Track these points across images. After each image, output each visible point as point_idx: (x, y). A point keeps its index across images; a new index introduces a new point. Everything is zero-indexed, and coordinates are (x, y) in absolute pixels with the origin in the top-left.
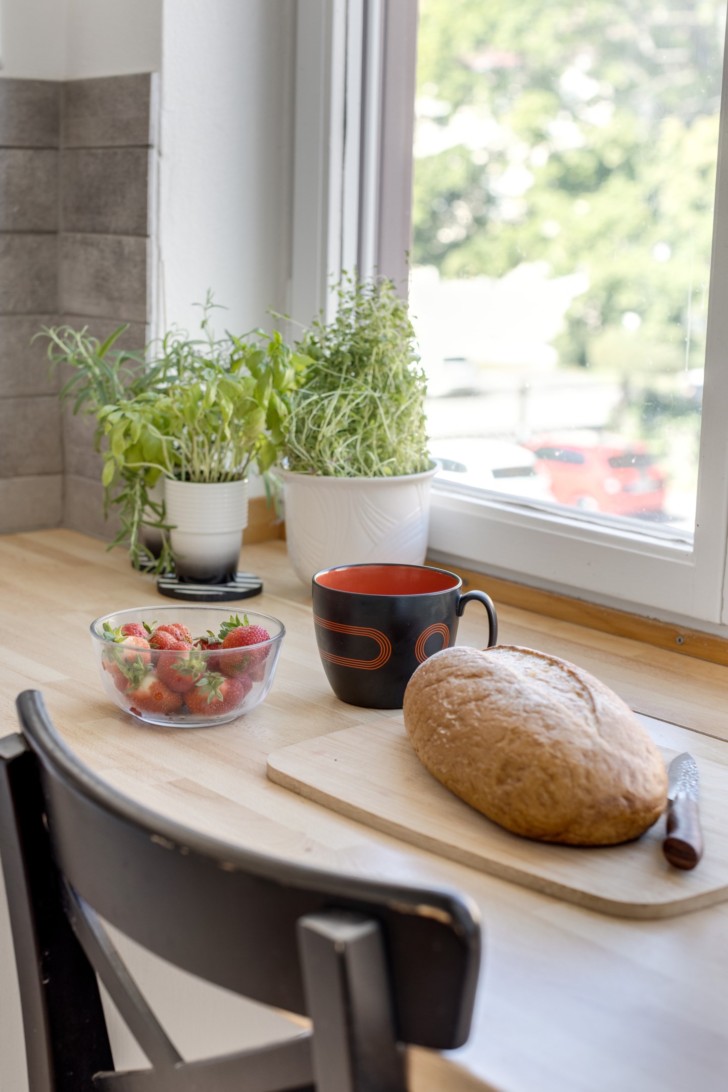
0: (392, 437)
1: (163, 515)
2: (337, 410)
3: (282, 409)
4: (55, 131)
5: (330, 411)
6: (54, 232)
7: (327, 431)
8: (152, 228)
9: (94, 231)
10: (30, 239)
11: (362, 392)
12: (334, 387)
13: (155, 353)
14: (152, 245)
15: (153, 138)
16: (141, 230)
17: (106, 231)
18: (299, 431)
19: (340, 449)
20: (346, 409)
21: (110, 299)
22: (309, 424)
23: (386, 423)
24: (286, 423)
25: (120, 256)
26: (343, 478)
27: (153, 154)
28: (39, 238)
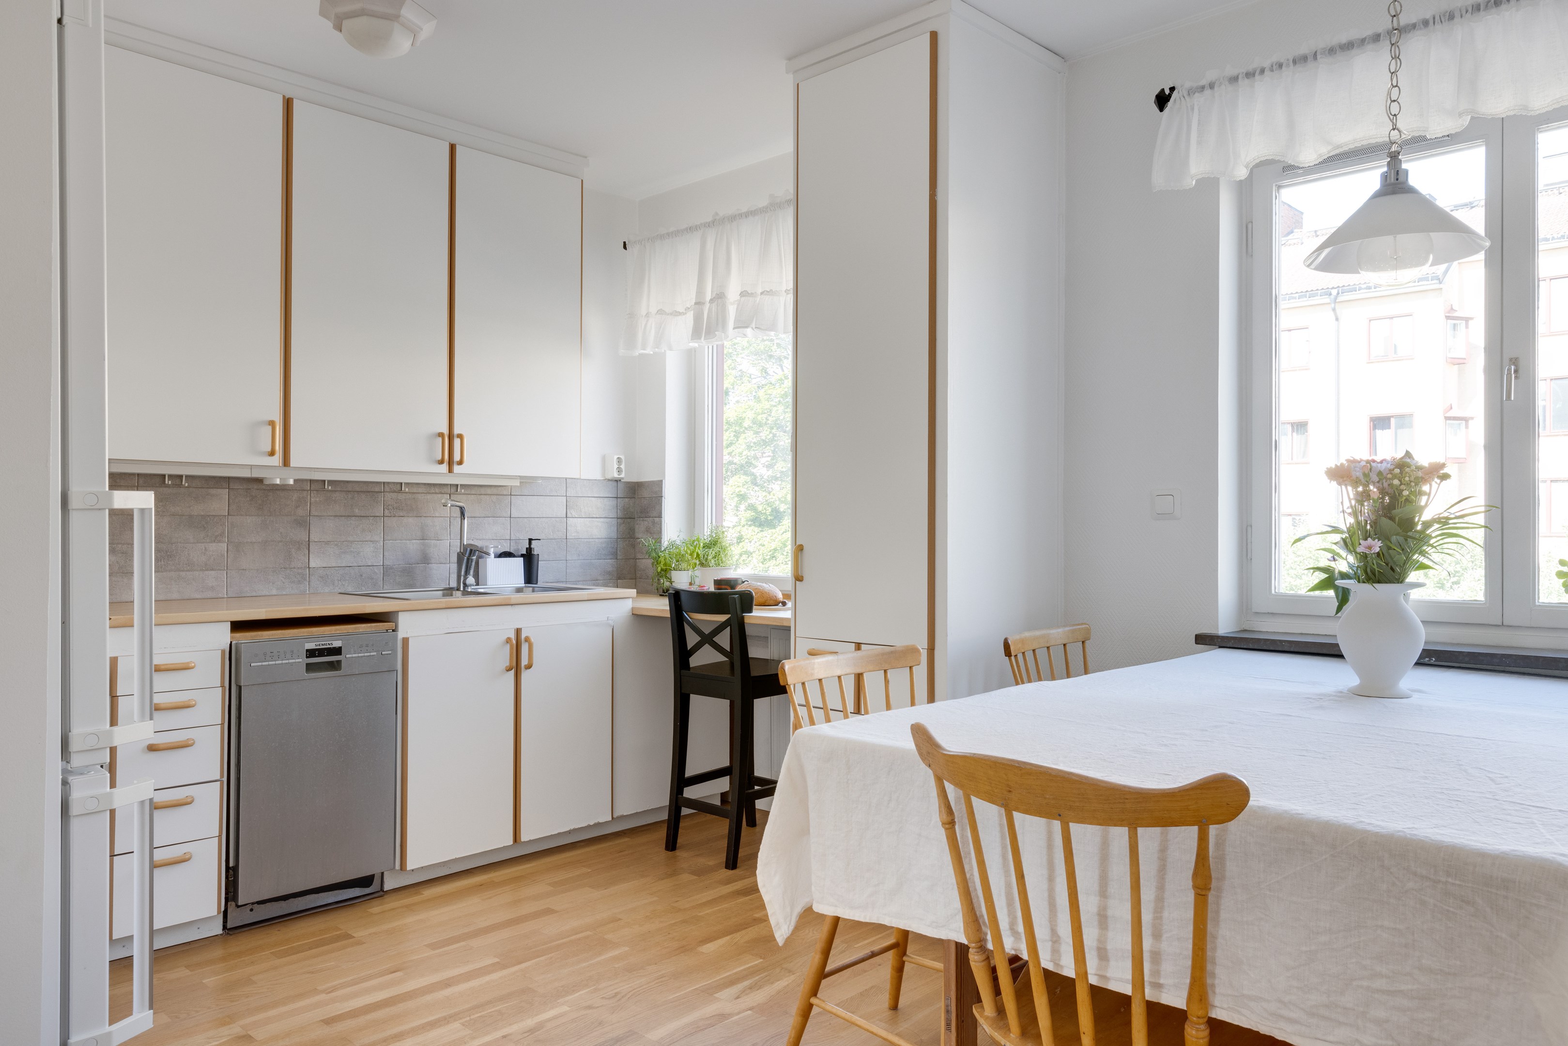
0: (724, 559)
1: (671, 580)
2: (712, 553)
3: (700, 553)
4: (635, 494)
5: (710, 553)
6: (634, 518)
7: (710, 558)
8: (663, 516)
9: (646, 517)
10: (629, 520)
11: (717, 549)
12: (710, 548)
13: (665, 543)
14: (663, 519)
15: (663, 495)
16: (660, 516)
17: (650, 517)
18: (703, 558)
19: (713, 561)
20: (714, 553)
21: (651, 533)
22: (706, 556)
23: (723, 555)
24: (701, 555)
25: (654, 523)
26: (713, 568)
27: (663, 498)
28: (631, 520)
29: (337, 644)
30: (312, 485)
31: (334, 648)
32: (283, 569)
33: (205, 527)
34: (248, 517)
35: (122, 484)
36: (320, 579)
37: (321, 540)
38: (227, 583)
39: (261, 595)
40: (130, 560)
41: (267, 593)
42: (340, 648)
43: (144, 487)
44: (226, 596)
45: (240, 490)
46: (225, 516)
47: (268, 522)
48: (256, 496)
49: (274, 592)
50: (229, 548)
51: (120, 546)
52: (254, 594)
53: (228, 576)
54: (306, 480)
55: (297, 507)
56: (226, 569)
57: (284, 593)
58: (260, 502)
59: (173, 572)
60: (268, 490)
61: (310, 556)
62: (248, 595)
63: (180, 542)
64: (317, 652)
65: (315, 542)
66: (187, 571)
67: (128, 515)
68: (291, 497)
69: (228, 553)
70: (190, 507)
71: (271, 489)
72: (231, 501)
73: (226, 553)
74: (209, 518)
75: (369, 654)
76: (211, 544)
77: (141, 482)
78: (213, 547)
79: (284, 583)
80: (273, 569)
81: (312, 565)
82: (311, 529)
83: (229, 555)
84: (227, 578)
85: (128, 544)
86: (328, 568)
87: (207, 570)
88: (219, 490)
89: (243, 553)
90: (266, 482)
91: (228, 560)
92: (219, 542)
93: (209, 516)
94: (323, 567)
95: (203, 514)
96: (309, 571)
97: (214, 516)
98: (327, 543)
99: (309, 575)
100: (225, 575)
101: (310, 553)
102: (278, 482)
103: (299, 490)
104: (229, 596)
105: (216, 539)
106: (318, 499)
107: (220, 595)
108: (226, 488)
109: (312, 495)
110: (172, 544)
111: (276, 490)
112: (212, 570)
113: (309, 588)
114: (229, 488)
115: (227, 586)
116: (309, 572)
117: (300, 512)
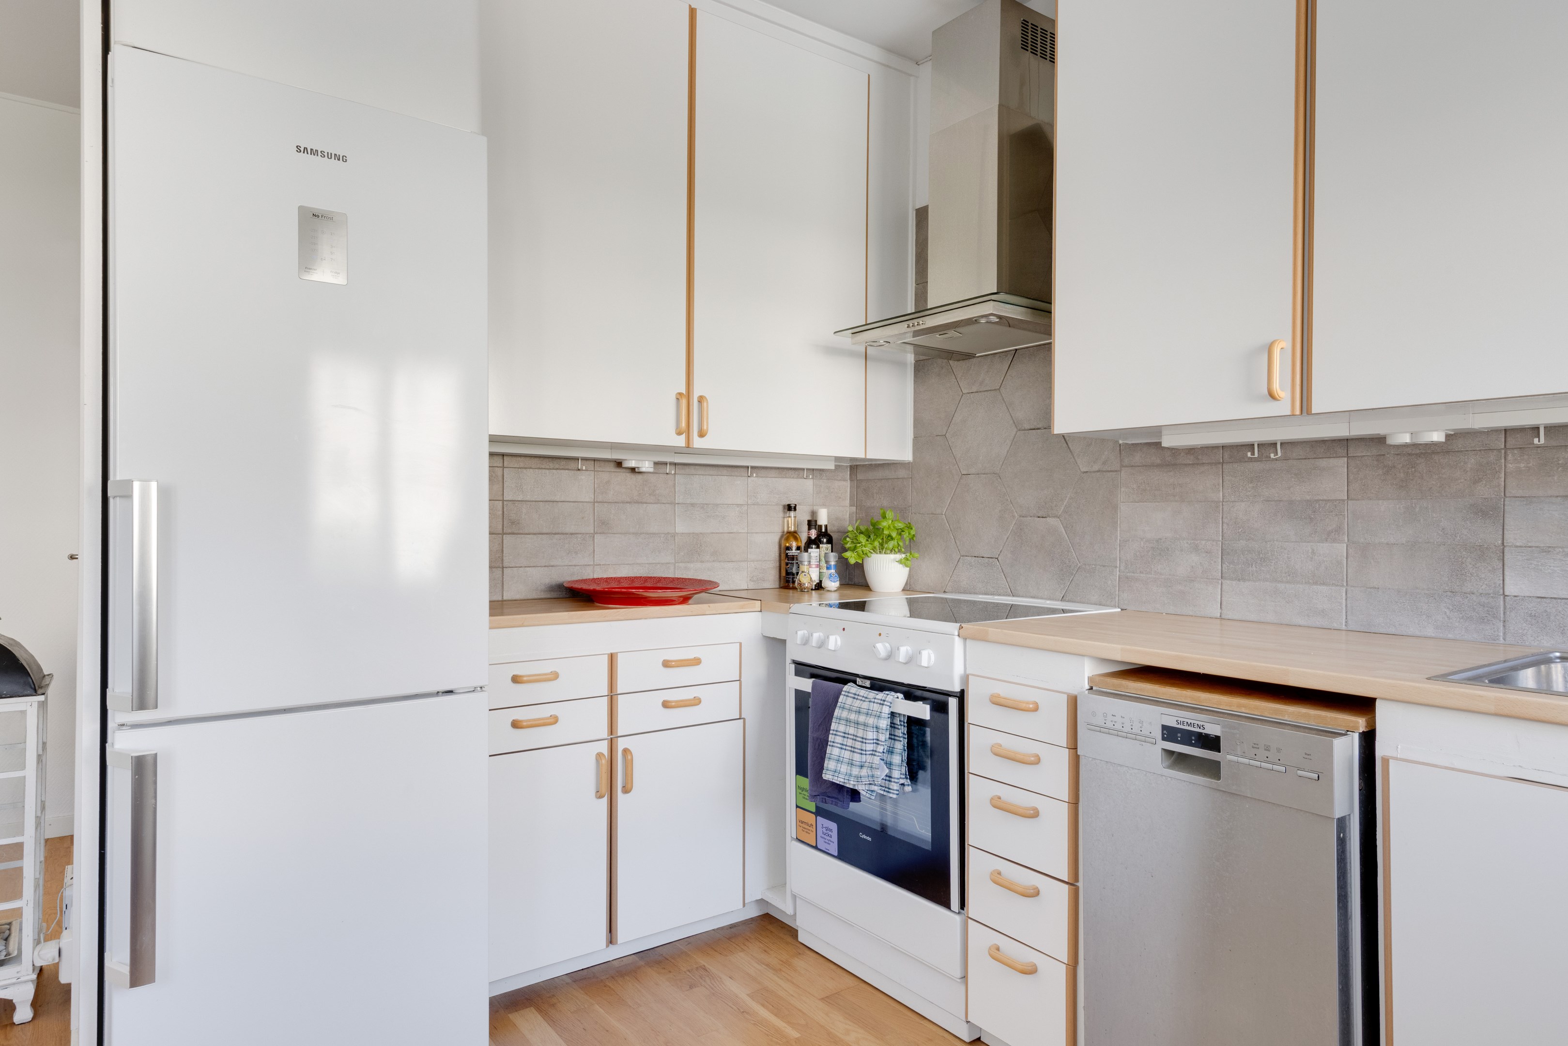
29: (1212, 729)
30: (1509, 439)
31: (1207, 736)
32: (1449, 594)
33: (1311, 519)
34: (1380, 501)
35: (1204, 462)
36: (1529, 619)
37: (1530, 544)
38: (1346, 606)
39: (1405, 633)
40: (1215, 562)
41: (1418, 633)
42: (1217, 738)
43: (1230, 463)
44: (1344, 627)
45: (1366, 458)
46: (1343, 500)
47: (1417, 510)
48: (1394, 467)
49: (1430, 631)
50: (1350, 551)
51: (1204, 542)
52: (1392, 630)
53: (1348, 595)
54: (1495, 431)
55: (1475, 482)
56: (1345, 584)
57: (1450, 636)
58: (1402, 475)
59: (1268, 583)
60: (1416, 454)
61: (1506, 573)
62: (1382, 631)
63: (1277, 541)
64: (1179, 735)
65: (1517, 547)
66: (1288, 582)
67: (1212, 502)
68: (1462, 464)
69: (1349, 560)
70: (1289, 488)
71: (1422, 453)
72: (1351, 477)
73: (1345, 560)
74: (1317, 506)
75: (1270, 766)
76: (1322, 544)
77: (1226, 456)
78: (1324, 548)
79: (1449, 618)
80: (1427, 592)
81: (1510, 590)
82: (1506, 521)
83: (1349, 563)
84: (1346, 600)
85: (1213, 541)
86: (1548, 601)
87: (1316, 583)
88: (1331, 460)
89: (1372, 561)
90: (1390, 441)
91: (1349, 571)
92: (1334, 541)
93: (1317, 501)
94: (1538, 597)
95: (1308, 498)
96: (1504, 601)
97: (1326, 500)
98: (1547, 550)
99: (1505, 608)
100: (1344, 594)
101: (1506, 567)
102: (1406, 439)
103: (1480, 450)
104: (1350, 628)
105: (1331, 536)
106: (1522, 465)
107: (1335, 625)
108: (1345, 457)
109: (1510, 457)
110: (1266, 542)
111: (1433, 453)
112: (1324, 584)
113: (1504, 633)
114: (1348, 457)
115: (1346, 612)
116: (1504, 604)
117: (1484, 491)
